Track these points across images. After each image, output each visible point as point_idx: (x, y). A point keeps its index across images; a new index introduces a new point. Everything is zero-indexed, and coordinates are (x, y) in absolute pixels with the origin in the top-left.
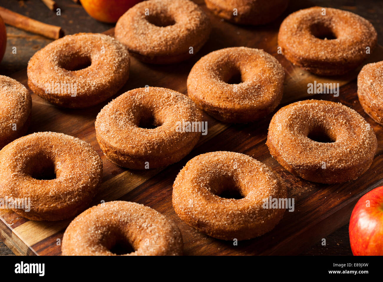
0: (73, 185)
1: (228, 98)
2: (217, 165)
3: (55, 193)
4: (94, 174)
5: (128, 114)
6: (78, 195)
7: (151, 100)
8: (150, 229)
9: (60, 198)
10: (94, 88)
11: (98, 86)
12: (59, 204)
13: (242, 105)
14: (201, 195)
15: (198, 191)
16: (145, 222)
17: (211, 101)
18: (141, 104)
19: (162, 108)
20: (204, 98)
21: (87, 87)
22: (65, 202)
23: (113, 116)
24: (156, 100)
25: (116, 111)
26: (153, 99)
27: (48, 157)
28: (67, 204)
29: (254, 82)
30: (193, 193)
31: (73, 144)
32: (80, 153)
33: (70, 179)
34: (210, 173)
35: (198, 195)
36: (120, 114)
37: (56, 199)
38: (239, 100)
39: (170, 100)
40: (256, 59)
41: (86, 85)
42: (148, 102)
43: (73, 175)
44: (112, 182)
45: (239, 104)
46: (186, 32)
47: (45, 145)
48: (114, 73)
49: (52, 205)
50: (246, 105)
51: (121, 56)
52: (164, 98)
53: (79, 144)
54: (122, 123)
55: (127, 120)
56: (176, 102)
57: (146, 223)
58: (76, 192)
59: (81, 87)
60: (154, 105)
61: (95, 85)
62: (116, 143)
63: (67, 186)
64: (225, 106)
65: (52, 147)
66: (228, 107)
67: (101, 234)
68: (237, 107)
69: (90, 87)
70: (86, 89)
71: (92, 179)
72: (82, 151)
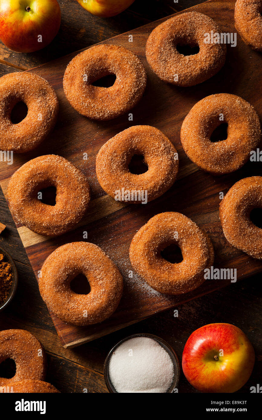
0: (61, 221)
1: (204, 160)
2: (170, 231)
3: (47, 225)
4: (79, 213)
5: (123, 157)
6: (64, 229)
7: (144, 146)
8: (101, 282)
9: (50, 228)
10: (107, 115)
11: (110, 114)
12: (48, 232)
13: (213, 169)
14: (147, 259)
15: (147, 255)
16: (100, 274)
17: (191, 157)
18: (136, 147)
19: (151, 156)
20: (187, 151)
21: (102, 113)
22: (53, 232)
23: (110, 158)
24: (148, 147)
25: (114, 153)
26: (147, 146)
27: (53, 183)
28: (54, 233)
29: (231, 147)
30: (142, 255)
31: (73, 179)
32: (76, 189)
33: (61, 214)
34: (162, 238)
35: (145, 258)
36: (116, 156)
37: (47, 229)
38: (212, 165)
39: (159, 151)
40: (242, 122)
41: (101, 111)
42: (142, 147)
43: (64, 211)
44: (98, 201)
45: (211, 167)
46: (199, 72)
47: (52, 174)
48: (127, 103)
49: (43, 232)
50: (216, 170)
51: (138, 87)
52: (155, 148)
53: (77, 179)
54: (115, 167)
55: (120, 164)
56: (162, 155)
57: (100, 276)
58: (62, 226)
59: (97, 112)
60: (146, 151)
61: (109, 113)
62: (105, 186)
63: (56, 221)
64: (200, 165)
65: (57, 177)
66: (202, 167)
67: (67, 275)
68: (209, 169)
69: (104, 114)
70: (101, 115)
71: (77, 217)
72: (78, 187)
